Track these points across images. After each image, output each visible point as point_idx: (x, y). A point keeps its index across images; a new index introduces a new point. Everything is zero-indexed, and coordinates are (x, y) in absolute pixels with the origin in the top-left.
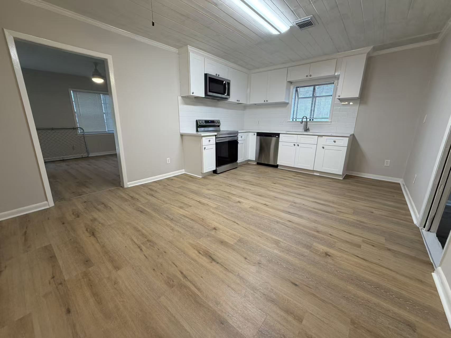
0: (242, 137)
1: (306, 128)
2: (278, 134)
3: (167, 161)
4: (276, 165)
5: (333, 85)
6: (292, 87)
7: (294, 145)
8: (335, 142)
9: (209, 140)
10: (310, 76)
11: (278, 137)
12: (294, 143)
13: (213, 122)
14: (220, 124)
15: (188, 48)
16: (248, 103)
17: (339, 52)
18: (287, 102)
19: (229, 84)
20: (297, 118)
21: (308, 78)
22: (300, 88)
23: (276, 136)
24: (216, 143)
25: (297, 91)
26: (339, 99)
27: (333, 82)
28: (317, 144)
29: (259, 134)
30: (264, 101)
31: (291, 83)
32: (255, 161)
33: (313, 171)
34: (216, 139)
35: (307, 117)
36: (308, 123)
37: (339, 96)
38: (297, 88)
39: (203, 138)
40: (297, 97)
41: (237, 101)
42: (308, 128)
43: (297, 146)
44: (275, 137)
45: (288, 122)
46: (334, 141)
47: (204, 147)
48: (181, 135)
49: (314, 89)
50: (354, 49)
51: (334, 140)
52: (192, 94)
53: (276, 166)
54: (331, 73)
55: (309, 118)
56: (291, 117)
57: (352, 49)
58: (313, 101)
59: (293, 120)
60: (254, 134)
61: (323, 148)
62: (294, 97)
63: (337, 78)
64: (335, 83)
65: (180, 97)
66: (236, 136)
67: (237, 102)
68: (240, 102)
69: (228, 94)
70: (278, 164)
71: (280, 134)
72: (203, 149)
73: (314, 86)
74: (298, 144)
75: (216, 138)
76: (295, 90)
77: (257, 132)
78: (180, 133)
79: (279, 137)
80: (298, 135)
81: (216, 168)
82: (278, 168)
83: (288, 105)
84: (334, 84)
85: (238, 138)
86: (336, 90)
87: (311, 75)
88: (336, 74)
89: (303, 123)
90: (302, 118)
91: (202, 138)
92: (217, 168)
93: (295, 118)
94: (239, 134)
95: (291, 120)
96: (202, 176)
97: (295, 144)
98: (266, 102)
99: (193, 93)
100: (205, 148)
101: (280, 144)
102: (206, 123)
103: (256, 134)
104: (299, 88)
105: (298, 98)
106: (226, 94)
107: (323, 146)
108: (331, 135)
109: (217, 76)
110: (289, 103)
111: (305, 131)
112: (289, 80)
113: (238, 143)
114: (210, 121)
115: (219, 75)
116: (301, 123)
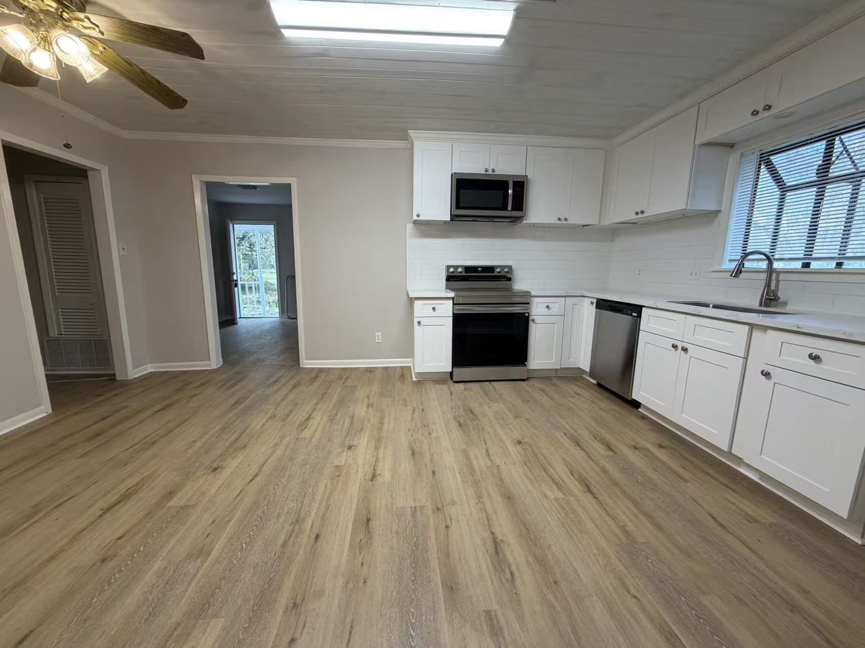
1: (767, 294)
2: (638, 309)
3: (377, 338)
4: (630, 400)
6: (732, 159)
7: (675, 346)
8: (815, 358)
9: (433, 306)
10: (766, 110)
11: (636, 315)
12: (674, 342)
13: (490, 269)
15: (411, 136)
19: (522, 184)
21: (760, 117)
23: (634, 314)
24: (453, 314)
29: (603, 305)
30: (637, 213)
32: (591, 375)
33: (732, 456)
34: (454, 306)
39: (416, 302)
43: (682, 350)
44: (631, 315)
45: (713, 271)
46: (811, 357)
47: (419, 321)
49: (829, 149)
51: (814, 351)
52: (416, 218)
53: (636, 405)
55: (802, 256)
56: (729, 255)
60: (592, 303)
61: (768, 375)
65: (410, 223)
66: (526, 303)
68: (569, 222)
69: (519, 208)
70: (634, 397)
71: (643, 309)
72: (416, 323)
73: (830, 138)
74: (685, 345)
75: (454, 304)
77: (598, 299)
79: (640, 316)
80: (688, 316)
81: (452, 369)
82: (640, 410)
83: (718, 219)
87: (767, 105)
92: (454, 369)
94: (535, 301)
97: (676, 343)
98: (640, 215)
99: (418, 216)
100: (420, 323)
101: (643, 338)
102: (465, 272)
103: (595, 301)
104: (774, 157)
106: (510, 208)
107: (767, 369)
108: (796, 329)
109: (490, 172)
110: (720, 211)
111: (760, 305)
112: (701, 140)
113: (533, 320)
114: (480, 267)
115: (493, 171)
116: (731, 276)
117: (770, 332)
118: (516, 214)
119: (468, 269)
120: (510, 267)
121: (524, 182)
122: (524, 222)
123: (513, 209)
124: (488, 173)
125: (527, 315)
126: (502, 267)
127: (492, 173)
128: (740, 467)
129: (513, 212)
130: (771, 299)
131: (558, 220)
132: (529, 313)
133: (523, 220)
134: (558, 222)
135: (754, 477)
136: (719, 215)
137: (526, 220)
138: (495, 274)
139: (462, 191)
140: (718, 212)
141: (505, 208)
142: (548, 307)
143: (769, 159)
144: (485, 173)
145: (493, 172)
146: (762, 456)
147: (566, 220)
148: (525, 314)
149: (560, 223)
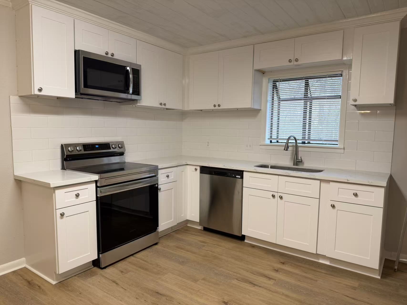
0: (168, 176)
1: (297, 159)
2: (240, 173)
4: (240, 236)
5: (341, 78)
6: (265, 81)
7: (273, 196)
8: (356, 195)
9: (76, 193)
10: (296, 61)
11: (239, 177)
12: (272, 193)
14: (125, 149)
16: (186, 109)
17: (345, 17)
18: (256, 107)
19: (137, 72)
20: (279, 138)
21: (292, 63)
22: (280, 83)
24: (97, 197)
25: (275, 87)
26: (355, 106)
27: (340, 72)
28: (319, 199)
29: (204, 170)
30: (215, 106)
31: (263, 72)
32: (200, 223)
33: (317, 255)
34: (98, 189)
35: (297, 138)
36: (300, 149)
37: (355, 100)
38: (275, 82)
39: (57, 192)
40: (276, 98)
41: (161, 104)
42: (300, 159)
43: (279, 198)
44: (235, 177)
45: (260, 145)
46: (354, 194)
47: (61, 212)
48: (16, 180)
49: (307, 85)
50: (374, 13)
51: (355, 192)
52: (37, 92)
53: (243, 238)
54: (335, 56)
55: (301, 138)
56: (268, 136)
57: (371, 13)
58: (305, 108)
59: (271, 142)
60: (196, 170)
61: (333, 206)
62: (269, 98)
63: (348, 65)
64: (344, 74)
65: (17, 97)
66: (155, 176)
67: (160, 106)
68: (167, 107)
69: (137, 91)
70: (243, 234)
71: (244, 173)
72: (59, 216)
73: (307, 79)
74: (281, 195)
75: (97, 187)
76: (270, 86)
77: (200, 166)
78: (14, 176)
79: (242, 178)
80: (280, 177)
81: (99, 256)
82: (245, 241)
83: (260, 113)
84: (342, 76)
85: (157, 180)
86: (347, 87)
87: (297, 59)
88: (345, 58)
89: (290, 149)
90: (287, 138)
91: (54, 192)
92: (101, 255)
93: (276, 137)
94: (160, 172)
95: (268, 142)
96: (57, 280)
97: (274, 194)
98: (217, 107)
99: (40, 90)
100: (62, 215)
101: (246, 193)
102: (85, 151)
103: (199, 168)
104: (278, 83)
105: (280, 100)
106: (131, 91)
107: (333, 203)
108: (346, 181)
109: (109, 56)
110: (260, 110)
111: (294, 165)
112: (257, 67)
113: (160, 189)
114: (97, 145)
115: (113, 55)
116: (284, 150)
117: (331, 183)
119: (86, 146)
120: (123, 143)
121: (138, 70)
125: (156, 186)
126: (116, 143)
127: (111, 57)
128: (318, 260)
129: (133, 95)
130: (299, 161)
132: (158, 184)
133: (137, 103)
135: (327, 263)
136: (260, 112)
138: (112, 150)
140: (259, 110)
141: (126, 91)
143: (276, 83)
144: (105, 55)
146: (335, 251)
147: (165, 105)
148: (155, 185)
149: (161, 107)
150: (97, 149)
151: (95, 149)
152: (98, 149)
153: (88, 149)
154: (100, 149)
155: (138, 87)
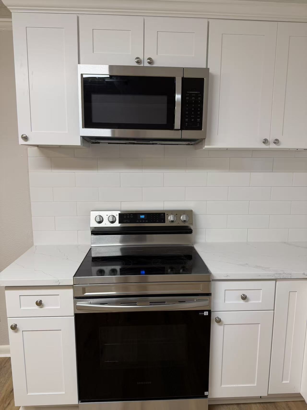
9: (38, 299)
52: (22, 142)
102: (120, 222)
106: (178, 124)
109: (145, 64)
113: (219, 321)
114: (142, 214)
115: (151, 61)
118: (188, 134)
119: (124, 216)
120: (189, 213)
121: (202, 80)
122: (206, 147)
123: (183, 127)
124: (142, 65)
125: (206, 313)
126: (177, 213)
127: (148, 65)
129: (184, 131)
131: (264, 143)
132: (210, 312)
133: (203, 145)
134: (264, 146)
137: (209, 145)
138: (166, 224)
139: (94, 97)
141: (170, 126)
142: (244, 298)
144: (136, 65)
145: (149, 63)
147: (276, 142)
148: (203, 311)
149: (267, 147)
150: (142, 221)
151: (138, 221)
152: (144, 221)
153: (125, 221)
154: (147, 221)
155: (199, 113)
